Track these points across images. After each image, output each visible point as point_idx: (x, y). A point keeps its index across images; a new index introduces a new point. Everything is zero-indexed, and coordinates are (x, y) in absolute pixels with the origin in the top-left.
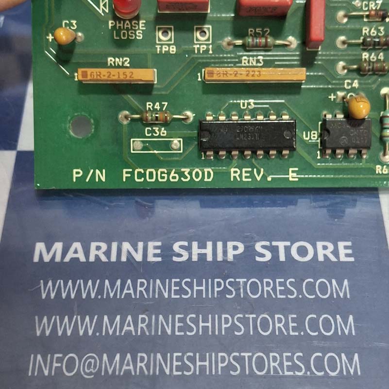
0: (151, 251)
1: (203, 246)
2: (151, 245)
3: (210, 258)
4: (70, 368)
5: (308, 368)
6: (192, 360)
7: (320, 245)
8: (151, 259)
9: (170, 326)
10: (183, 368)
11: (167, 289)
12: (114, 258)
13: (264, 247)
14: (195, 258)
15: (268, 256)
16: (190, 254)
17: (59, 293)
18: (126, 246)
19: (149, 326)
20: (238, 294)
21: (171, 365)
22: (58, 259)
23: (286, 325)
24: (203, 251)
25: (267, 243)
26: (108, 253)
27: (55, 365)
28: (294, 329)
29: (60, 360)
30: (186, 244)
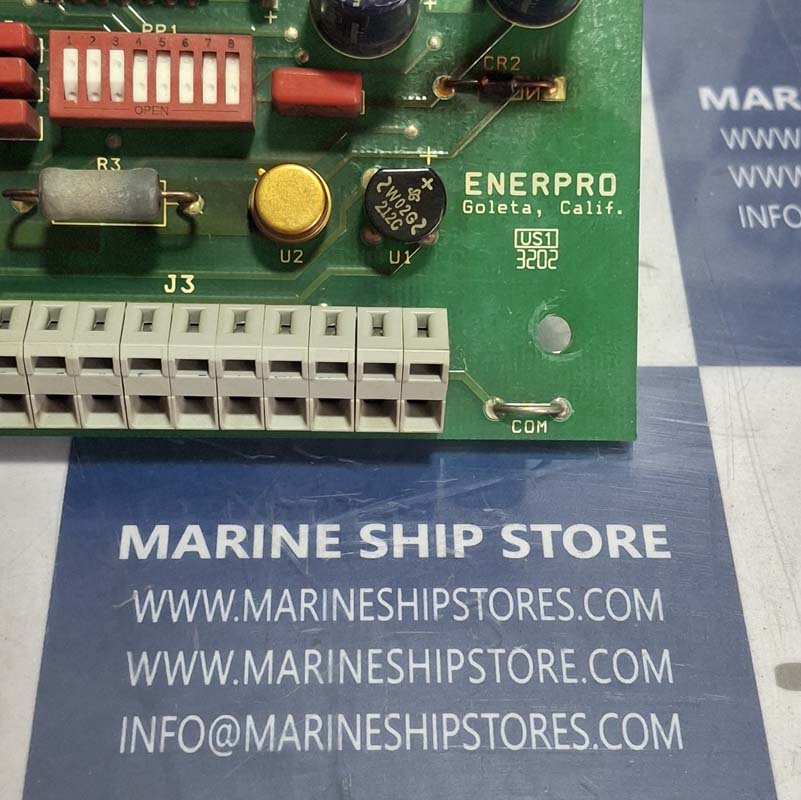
0: (323, 541)
1: (411, 532)
2: (322, 529)
3: (424, 553)
4: (191, 739)
5: (595, 738)
6: (399, 725)
7: (612, 529)
8: (322, 553)
9: (359, 667)
10: (384, 737)
11: (353, 605)
12: (258, 553)
13: (516, 533)
14: (398, 553)
15: (525, 549)
16: (390, 546)
17: (166, 612)
18: (279, 531)
19: (323, 668)
20: (474, 614)
21: (361, 734)
22: (162, 554)
23: (557, 667)
24: (412, 540)
25: (522, 528)
26: (248, 544)
27: (165, 734)
28: (570, 673)
29: (172, 726)
30: (382, 527)
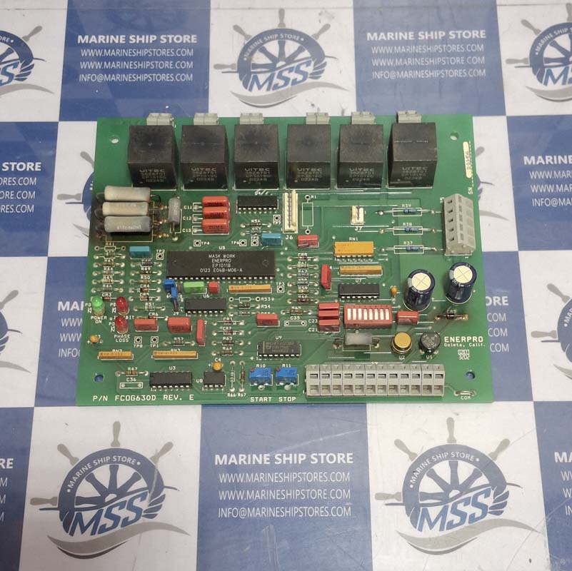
0: (266, 459)
1: (288, 456)
2: (265, 455)
3: (291, 462)
5: (330, 513)
7: (339, 455)
8: (265, 463)
9: (275, 495)
10: (280, 513)
11: (273, 478)
12: (249, 463)
13: (314, 456)
16: (283, 460)
18: (255, 456)
19: (266, 495)
20: (303, 480)
22: (225, 463)
23: (322, 495)
24: (288, 459)
26: (247, 460)
28: (326, 496)
30: (280, 455)
